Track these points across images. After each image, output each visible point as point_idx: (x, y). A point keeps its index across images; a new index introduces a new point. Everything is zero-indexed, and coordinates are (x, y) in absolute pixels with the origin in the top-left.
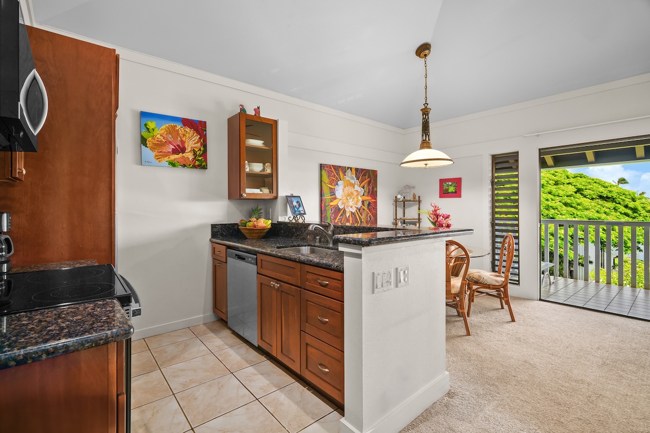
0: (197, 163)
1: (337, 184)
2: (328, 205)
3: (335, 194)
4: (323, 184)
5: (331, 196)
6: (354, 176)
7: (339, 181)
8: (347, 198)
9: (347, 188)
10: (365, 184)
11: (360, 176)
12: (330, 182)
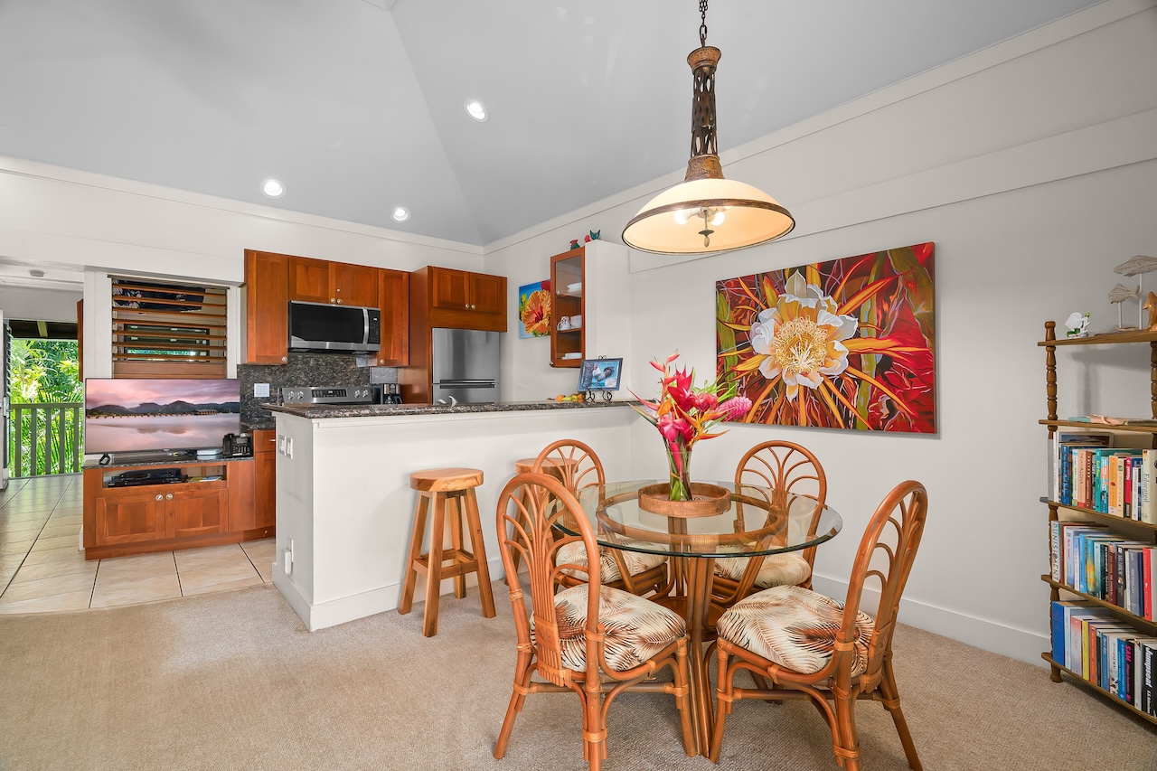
1: (757, 319)
2: (733, 371)
3: (749, 345)
4: (719, 325)
5: (738, 349)
6: (816, 288)
7: (762, 310)
8: (788, 350)
9: (788, 324)
10: (864, 300)
11: (841, 281)
12: (737, 317)
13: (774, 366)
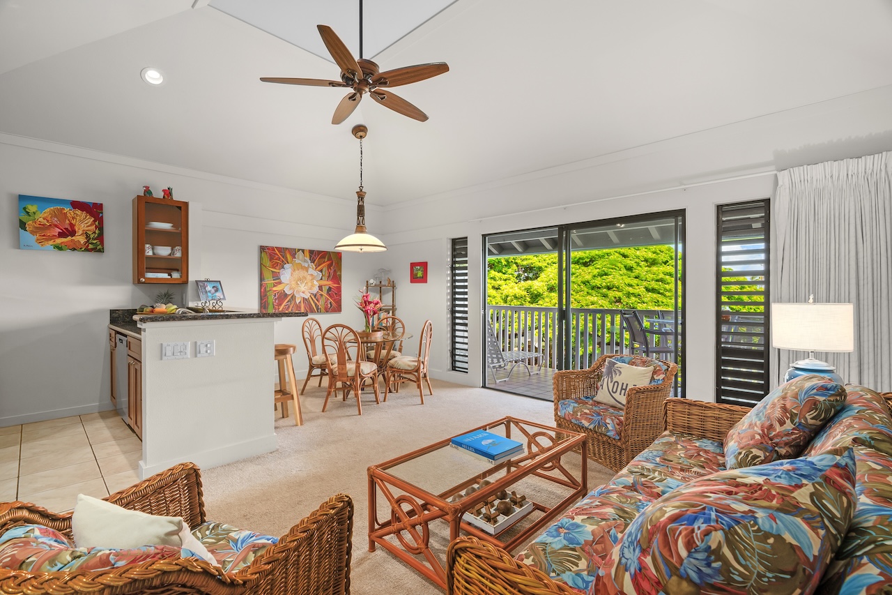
0: (91, 246)
1: (283, 267)
2: (271, 290)
3: (279, 279)
4: (263, 268)
5: (274, 280)
6: (308, 259)
7: (285, 264)
8: (297, 282)
9: (297, 272)
10: (324, 267)
11: (316, 258)
12: (273, 265)
13: (291, 289)
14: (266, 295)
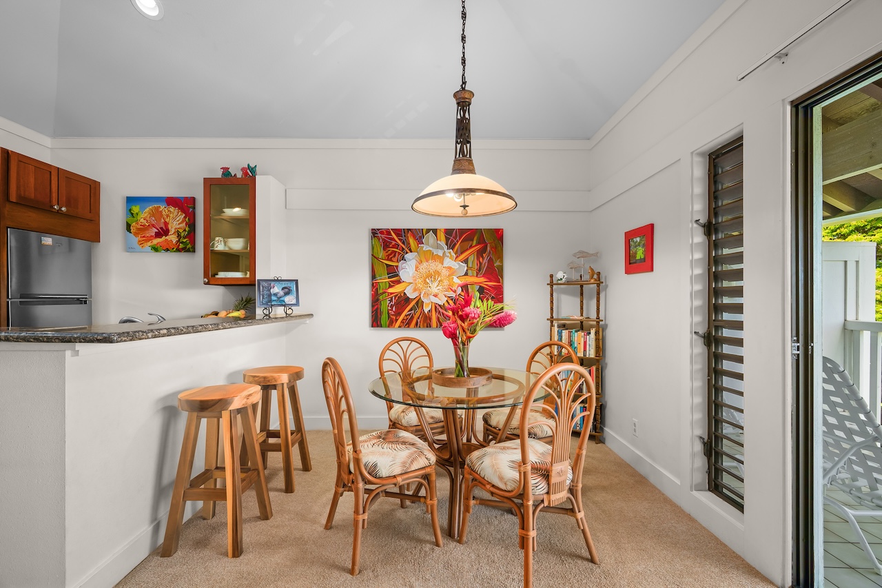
1: (403, 259)
2: (385, 292)
3: (397, 275)
4: (376, 261)
5: (389, 278)
7: (407, 253)
8: (425, 280)
9: (425, 264)
10: (470, 254)
11: (457, 241)
12: (388, 256)
13: (415, 290)
14: (378, 300)
